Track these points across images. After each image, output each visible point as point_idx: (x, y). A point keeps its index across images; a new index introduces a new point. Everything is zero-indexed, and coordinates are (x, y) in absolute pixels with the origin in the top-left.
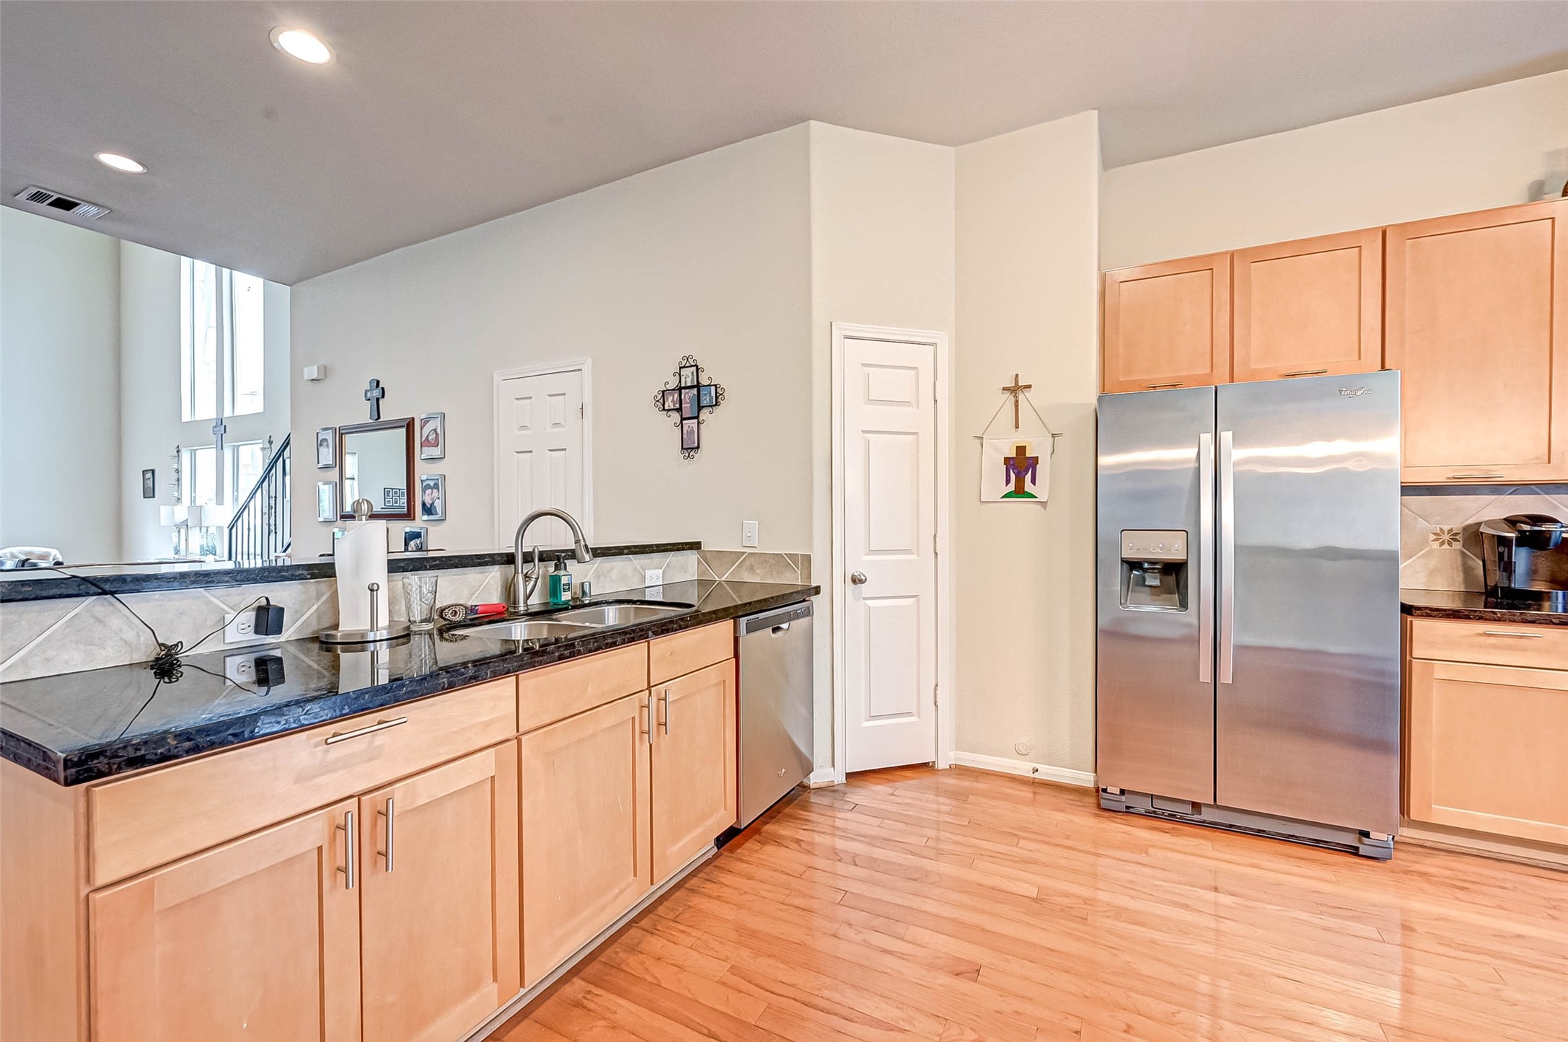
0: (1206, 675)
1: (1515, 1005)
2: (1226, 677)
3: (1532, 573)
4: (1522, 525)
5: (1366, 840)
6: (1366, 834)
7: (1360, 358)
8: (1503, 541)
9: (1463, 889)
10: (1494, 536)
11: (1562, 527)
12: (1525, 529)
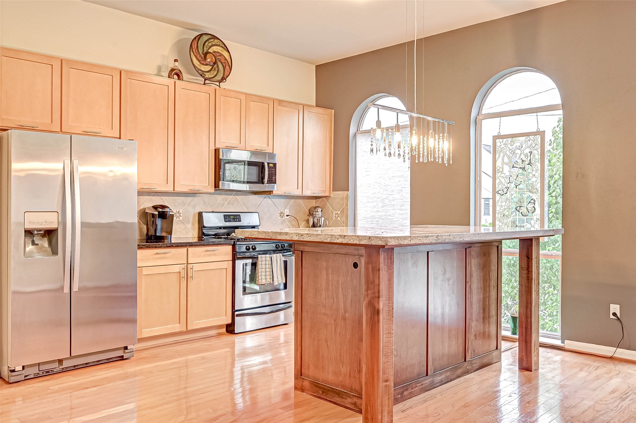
0: (67, 290)
1: (184, 377)
2: (75, 288)
3: (162, 229)
4: (159, 209)
5: (126, 351)
6: (126, 348)
7: (112, 129)
8: (153, 215)
9: (156, 357)
10: (151, 213)
11: (170, 210)
12: (160, 211)
